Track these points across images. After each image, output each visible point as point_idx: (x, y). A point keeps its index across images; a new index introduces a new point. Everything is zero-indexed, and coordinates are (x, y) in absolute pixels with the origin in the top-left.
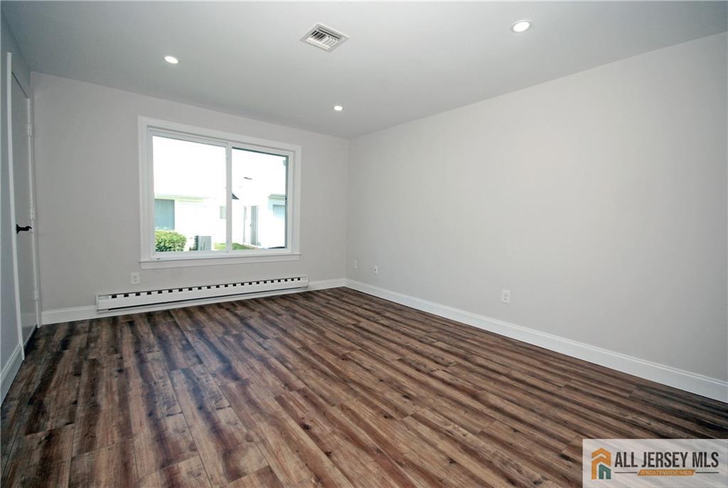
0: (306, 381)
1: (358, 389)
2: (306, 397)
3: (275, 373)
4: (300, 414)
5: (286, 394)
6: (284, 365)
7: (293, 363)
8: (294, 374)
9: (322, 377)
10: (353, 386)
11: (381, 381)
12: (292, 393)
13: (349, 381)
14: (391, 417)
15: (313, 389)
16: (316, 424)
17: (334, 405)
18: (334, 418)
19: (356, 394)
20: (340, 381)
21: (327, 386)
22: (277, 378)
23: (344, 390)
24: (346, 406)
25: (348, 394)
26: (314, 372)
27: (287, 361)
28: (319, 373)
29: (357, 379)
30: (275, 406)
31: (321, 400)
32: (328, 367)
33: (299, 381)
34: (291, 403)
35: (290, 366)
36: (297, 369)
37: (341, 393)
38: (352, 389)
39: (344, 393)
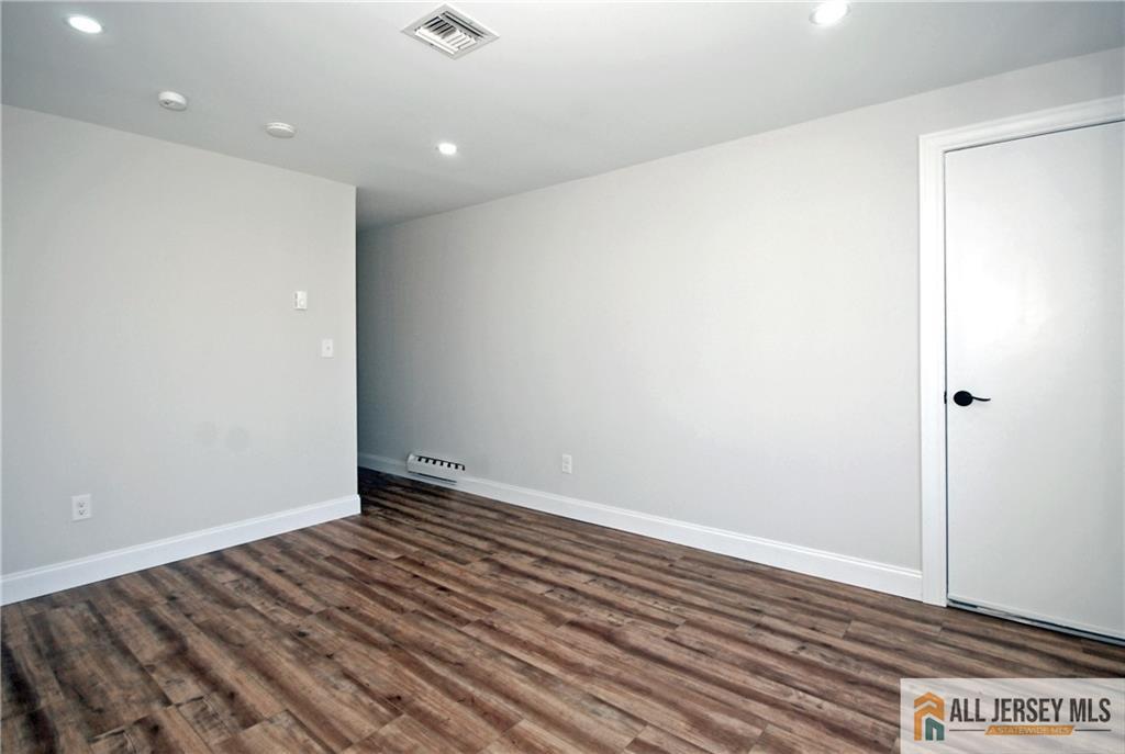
0: (463, 638)
1: (376, 635)
2: (454, 616)
3: (525, 643)
4: (454, 599)
5: (484, 616)
6: (522, 661)
7: (507, 670)
8: (489, 645)
9: (438, 648)
10: (386, 640)
11: (330, 657)
12: (477, 618)
13: (391, 648)
14: (341, 609)
15: (448, 626)
16: (432, 593)
17: (414, 612)
18: (413, 599)
19: (381, 629)
20: (405, 644)
21: (427, 635)
22: (513, 634)
23: (399, 632)
24: (398, 612)
25: (392, 627)
26: (455, 656)
27: (522, 672)
28: (448, 657)
29: (375, 653)
30: (490, 602)
31: (432, 615)
32: (432, 672)
33: (475, 636)
34: (470, 607)
35: (508, 661)
36: (490, 656)
37: (404, 627)
38: (387, 635)
39: (399, 627)
